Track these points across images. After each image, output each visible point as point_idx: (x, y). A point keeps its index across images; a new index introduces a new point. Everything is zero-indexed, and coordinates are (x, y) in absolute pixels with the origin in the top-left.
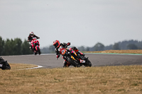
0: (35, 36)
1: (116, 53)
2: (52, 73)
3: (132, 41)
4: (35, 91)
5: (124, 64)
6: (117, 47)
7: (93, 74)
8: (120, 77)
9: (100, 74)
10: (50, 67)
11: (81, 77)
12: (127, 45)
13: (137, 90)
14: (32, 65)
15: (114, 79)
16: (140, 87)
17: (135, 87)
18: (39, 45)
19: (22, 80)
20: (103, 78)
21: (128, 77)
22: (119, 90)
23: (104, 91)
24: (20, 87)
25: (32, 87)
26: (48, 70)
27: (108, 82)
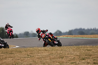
0: (9, 26)
1: (70, 37)
2: (26, 51)
3: (81, 29)
4: (14, 64)
5: (76, 45)
6: (70, 33)
7: (54, 52)
8: (73, 54)
9: (59, 52)
10: (24, 47)
11: (46, 54)
12: (78, 32)
13: (84, 63)
14: (12, 46)
15: (68, 55)
16: (86, 60)
17: (83, 61)
18: (12, 32)
19: (5, 56)
20: (61, 55)
21: (78, 54)
22: (72, 63)
23: (61, 63)
24: (4, 61)
25: (12, 61)
26: (23, 49)
27: (64, 57)
